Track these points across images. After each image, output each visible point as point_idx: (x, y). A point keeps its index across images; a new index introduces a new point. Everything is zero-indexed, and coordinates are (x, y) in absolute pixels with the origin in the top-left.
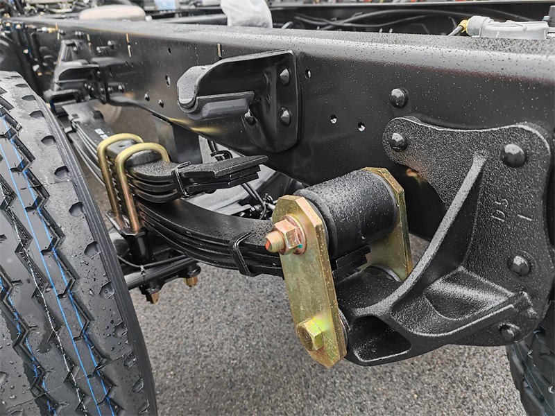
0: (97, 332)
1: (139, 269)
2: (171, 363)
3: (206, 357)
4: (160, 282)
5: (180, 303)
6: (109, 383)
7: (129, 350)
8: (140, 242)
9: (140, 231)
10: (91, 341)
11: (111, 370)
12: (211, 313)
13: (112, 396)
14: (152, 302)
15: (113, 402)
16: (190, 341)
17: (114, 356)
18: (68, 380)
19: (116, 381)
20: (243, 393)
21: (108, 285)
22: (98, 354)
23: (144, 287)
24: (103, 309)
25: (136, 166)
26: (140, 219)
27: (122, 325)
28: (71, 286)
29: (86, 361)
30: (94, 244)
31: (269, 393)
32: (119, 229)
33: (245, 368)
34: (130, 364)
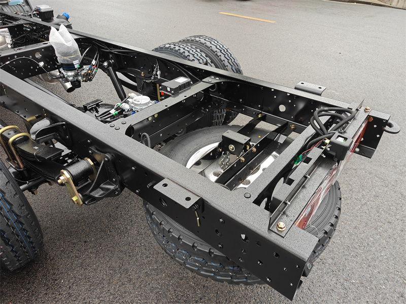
0: (15, 209)
1: (26, 183)
2: (50, 217)
3: (65, 212)
4: (37, 186)
5: (50, 191)
6: (22, 224)
7: (27, 213)
8: (25, 172)
9: (24, 168)
10: (13, 212)
11: (22, 220)
12: (67, 193)
13: (23, 227)
14: (35, 194)
15: (24, 230)
16: (58, 207)
17: (22, 215)
18: (7, 224)
19: (24, 223)
20: (83, 224)
21: (16, 194)
22: (16, 215)
23: (30, 189)
24: (15, 201)
25: (18, 144)
26: (23, 163)
27: (23, 205)
28: (3, 196)
29: (13, 218)
30: (9, 181)
31: (94, 222)
32: (14, 167)
33: (83, 214)
34: (28, 217)
